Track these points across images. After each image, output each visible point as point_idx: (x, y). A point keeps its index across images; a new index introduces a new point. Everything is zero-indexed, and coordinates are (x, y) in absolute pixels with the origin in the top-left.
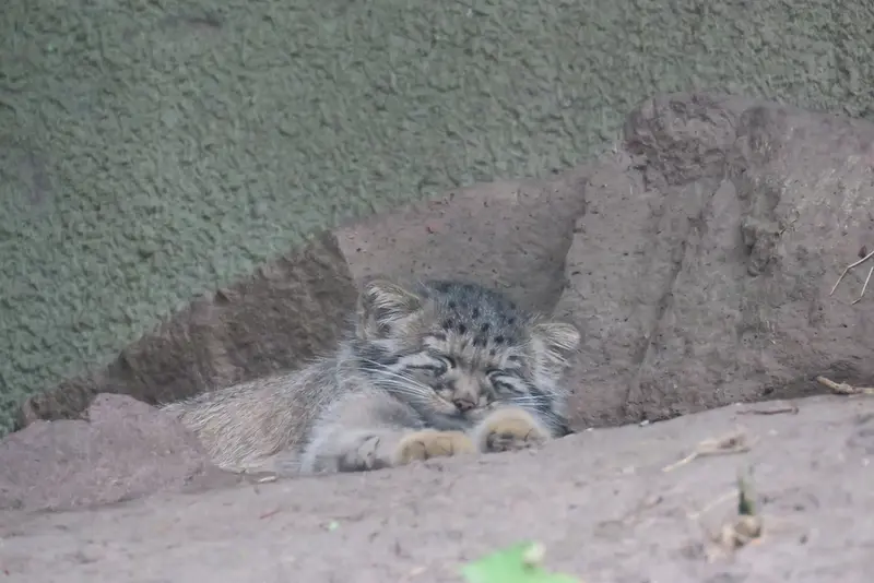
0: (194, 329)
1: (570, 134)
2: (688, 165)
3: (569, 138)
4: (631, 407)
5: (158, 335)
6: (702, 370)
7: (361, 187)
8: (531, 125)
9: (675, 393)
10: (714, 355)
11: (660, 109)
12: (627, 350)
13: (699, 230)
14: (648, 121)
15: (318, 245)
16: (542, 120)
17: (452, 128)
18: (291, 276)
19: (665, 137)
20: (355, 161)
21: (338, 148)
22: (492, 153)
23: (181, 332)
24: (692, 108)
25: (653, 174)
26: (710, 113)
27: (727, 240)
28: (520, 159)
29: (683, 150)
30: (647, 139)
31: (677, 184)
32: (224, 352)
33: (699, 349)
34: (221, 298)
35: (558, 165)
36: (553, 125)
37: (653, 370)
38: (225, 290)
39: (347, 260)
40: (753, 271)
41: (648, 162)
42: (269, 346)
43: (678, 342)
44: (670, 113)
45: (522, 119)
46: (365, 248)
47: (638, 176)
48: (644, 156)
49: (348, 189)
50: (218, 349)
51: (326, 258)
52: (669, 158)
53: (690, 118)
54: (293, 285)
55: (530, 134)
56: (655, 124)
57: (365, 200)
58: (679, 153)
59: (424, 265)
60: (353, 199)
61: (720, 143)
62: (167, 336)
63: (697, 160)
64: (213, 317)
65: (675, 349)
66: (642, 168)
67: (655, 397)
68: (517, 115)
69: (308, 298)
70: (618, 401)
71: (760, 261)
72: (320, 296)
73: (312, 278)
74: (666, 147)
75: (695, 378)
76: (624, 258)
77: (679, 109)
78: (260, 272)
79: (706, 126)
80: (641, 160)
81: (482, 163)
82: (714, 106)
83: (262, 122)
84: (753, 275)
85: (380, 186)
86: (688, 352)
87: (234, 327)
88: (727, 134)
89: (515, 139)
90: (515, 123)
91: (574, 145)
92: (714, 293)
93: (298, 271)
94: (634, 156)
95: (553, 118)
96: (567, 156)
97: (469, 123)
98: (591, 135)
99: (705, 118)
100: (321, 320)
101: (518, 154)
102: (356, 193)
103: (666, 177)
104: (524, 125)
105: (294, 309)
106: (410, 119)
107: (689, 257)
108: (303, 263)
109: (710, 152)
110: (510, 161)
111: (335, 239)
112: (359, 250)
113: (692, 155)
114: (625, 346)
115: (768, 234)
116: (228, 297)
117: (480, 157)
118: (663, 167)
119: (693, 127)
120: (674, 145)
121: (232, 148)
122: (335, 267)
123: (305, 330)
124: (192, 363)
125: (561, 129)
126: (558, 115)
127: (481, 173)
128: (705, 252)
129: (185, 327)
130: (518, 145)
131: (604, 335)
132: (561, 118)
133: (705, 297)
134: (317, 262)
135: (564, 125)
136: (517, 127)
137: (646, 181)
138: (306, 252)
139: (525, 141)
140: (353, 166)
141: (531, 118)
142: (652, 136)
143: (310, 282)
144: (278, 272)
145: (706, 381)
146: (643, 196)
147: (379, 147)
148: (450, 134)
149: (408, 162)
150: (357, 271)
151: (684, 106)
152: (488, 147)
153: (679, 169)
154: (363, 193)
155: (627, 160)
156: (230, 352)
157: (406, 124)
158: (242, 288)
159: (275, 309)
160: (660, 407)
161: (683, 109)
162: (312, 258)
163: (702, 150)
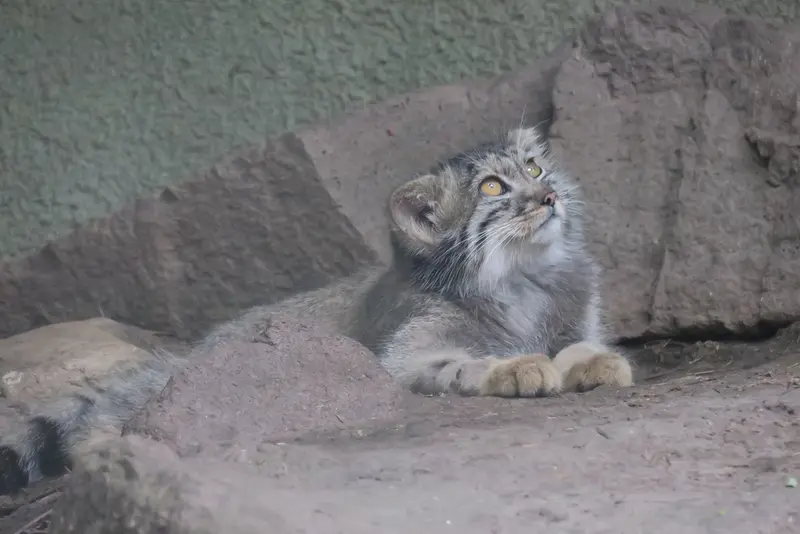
0: (139, 226)
1: (399, 28)
2: (661, 74)
3: (397, 31)
4: (658, 313)
5: (95, 229)
6: (737, 278)
7: (165, 73)
8: (355, 18)
9: (710, 300)
10: (747, 264)
11: (625, 19)
12: (634, 255)
13: (695, 139)
14: (613, 31)
15: (279, 147)
16: (368, 14)
17: (267, 19)
18: (248, 176)
19: (632, 46)
20: (158, 48)
21: (139, 35)
22: (312, 43)
23: (124, 228)
24: (660, 19)
25: (619, 81)
26: (680, 24)
27: (733, 150)
28: (342, 51)
29: (654, 60)
30: (611, 47)
31: (649, 92)
32: (171, 248)
33: (728, 257)
34: (168, 196)
35: (385, 57)
36: (379, 18)
37: (679, 277)
38: (174, 188)
39: (315, 162)
40: (774, 181)
41: (614, 70)
42: (223, 243)
43: (701, 249)
44: (635, 23)
45: (346, 12)
46: (330, 150)
47: (604, 83)
48: (608, 65)
49: (151, 76)
50: (164, 245)
51: (290, 160)
52: (638, 67)
53: (657, 28)
54: (251, 185)
55: (354, 26)
56: (621, 32)
57: (170, 87)
58: (650, 63)
59: (386, 167)
60: (157, 85)
61: (695, 54)
62: (107, 232)
63: (671, 69)
64: (160, 214)
65: (699, 256)
66: (605, 76)
67: (687, 303)
68: (340, 8)
69: (268, 197)
70: (637, 306)
71: (781, 172)
72: (281, 196)
73: (272, 178)
74: (634, 56)
75: (730, 286)
76: (609, 164)
77: (644, 19)
78: (214, 172)
79: (678, 36)
80: (606, 67)
81: (301, 53)
82: (684, 17)
83: (53, 9)
84: (775, 186)
85: (186, 73)
86: (715, 260)
87: (182, 224)
88: (701, 45)
89: (338, 30)
90: (336, 15)
91: (404, 39)
92: (732, 204)
93: (255, 171)
94: (597, 65)
95: (379, 10)
96: (396, 49)
97: (287, 15)
98: (421, 29)
99: (675, 29)
100: (283, 220)
101: (342, 45)
102: (161, 79)
103: (634, 84)
104: (348, 19)
105: (253, 209)
106: (218, 8)
107: (689, 165)
108: (263, 164)
109: (685, 62)
110: (331, 52)
111: (300, 141)
112: (324, 152)
113: (665, 65)
114: (632, 251)
115: (789, 147)
116: (177, 194)
117: (299, 47)
118: (630, 75)
119: (663, 38)
120: (643, 55)
121: (20, 34)
122: (300, 169)
123: (265, 228)
124: (136, 258)
125: (389, 23)
126: (384, 8)
127: (300, 63)
128: (708, 162)
129: (130, 224)
130: (341, 37)
131: (609, 240)
132: (388, 12)
133: (722, 205)
134: (280, 164)
135: (392, 20)
136: (340, 20)
137: (612, 88)
138: (265, 153)
139: (349, 33)
140: (156, 53)
141: (354, 11)
142: (616, 46)
143: (271, 182)
144: (235, 173)
145: (744, 289)
146: (613, 103)
147: (184, 35)
148: (264, 24)
149: (217, 50)
150: (324, 173)
151: (650, 16)
152: (307, 38)
153: (651, 78)
154: (168, 80)
155: (590, 67)
156: (178, 249)
157: (215, 14)
158: (194, 188)
159: (231, 207)
160: (695, 313)
161: (649, 19)
162: (273, 160)
163: (675, 60)
